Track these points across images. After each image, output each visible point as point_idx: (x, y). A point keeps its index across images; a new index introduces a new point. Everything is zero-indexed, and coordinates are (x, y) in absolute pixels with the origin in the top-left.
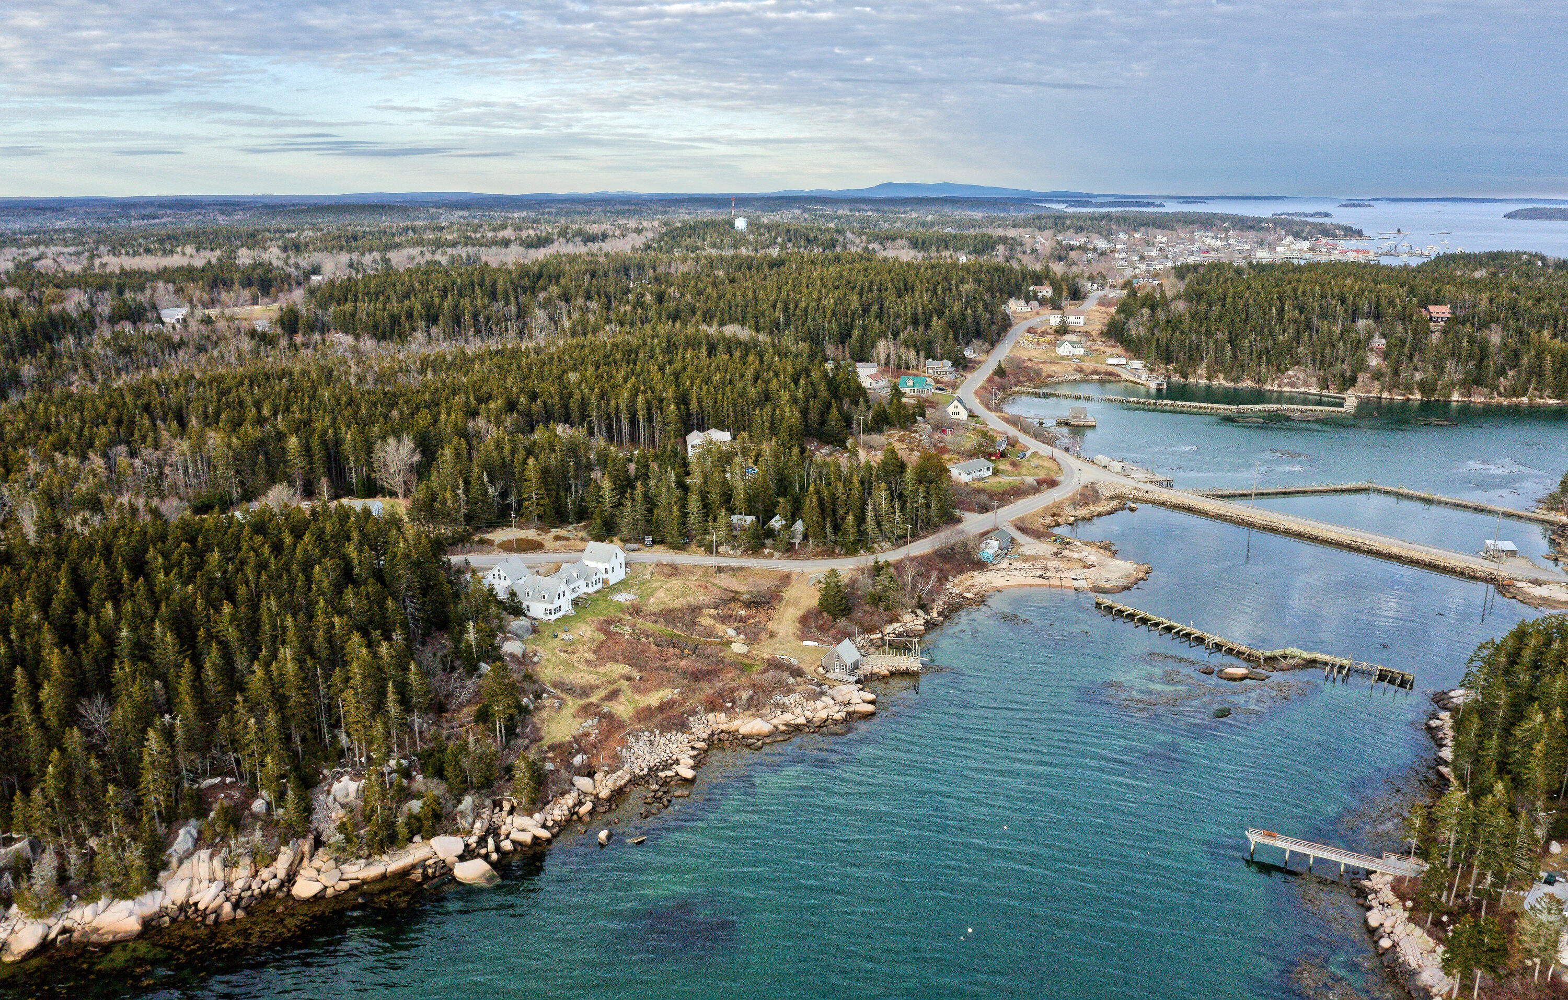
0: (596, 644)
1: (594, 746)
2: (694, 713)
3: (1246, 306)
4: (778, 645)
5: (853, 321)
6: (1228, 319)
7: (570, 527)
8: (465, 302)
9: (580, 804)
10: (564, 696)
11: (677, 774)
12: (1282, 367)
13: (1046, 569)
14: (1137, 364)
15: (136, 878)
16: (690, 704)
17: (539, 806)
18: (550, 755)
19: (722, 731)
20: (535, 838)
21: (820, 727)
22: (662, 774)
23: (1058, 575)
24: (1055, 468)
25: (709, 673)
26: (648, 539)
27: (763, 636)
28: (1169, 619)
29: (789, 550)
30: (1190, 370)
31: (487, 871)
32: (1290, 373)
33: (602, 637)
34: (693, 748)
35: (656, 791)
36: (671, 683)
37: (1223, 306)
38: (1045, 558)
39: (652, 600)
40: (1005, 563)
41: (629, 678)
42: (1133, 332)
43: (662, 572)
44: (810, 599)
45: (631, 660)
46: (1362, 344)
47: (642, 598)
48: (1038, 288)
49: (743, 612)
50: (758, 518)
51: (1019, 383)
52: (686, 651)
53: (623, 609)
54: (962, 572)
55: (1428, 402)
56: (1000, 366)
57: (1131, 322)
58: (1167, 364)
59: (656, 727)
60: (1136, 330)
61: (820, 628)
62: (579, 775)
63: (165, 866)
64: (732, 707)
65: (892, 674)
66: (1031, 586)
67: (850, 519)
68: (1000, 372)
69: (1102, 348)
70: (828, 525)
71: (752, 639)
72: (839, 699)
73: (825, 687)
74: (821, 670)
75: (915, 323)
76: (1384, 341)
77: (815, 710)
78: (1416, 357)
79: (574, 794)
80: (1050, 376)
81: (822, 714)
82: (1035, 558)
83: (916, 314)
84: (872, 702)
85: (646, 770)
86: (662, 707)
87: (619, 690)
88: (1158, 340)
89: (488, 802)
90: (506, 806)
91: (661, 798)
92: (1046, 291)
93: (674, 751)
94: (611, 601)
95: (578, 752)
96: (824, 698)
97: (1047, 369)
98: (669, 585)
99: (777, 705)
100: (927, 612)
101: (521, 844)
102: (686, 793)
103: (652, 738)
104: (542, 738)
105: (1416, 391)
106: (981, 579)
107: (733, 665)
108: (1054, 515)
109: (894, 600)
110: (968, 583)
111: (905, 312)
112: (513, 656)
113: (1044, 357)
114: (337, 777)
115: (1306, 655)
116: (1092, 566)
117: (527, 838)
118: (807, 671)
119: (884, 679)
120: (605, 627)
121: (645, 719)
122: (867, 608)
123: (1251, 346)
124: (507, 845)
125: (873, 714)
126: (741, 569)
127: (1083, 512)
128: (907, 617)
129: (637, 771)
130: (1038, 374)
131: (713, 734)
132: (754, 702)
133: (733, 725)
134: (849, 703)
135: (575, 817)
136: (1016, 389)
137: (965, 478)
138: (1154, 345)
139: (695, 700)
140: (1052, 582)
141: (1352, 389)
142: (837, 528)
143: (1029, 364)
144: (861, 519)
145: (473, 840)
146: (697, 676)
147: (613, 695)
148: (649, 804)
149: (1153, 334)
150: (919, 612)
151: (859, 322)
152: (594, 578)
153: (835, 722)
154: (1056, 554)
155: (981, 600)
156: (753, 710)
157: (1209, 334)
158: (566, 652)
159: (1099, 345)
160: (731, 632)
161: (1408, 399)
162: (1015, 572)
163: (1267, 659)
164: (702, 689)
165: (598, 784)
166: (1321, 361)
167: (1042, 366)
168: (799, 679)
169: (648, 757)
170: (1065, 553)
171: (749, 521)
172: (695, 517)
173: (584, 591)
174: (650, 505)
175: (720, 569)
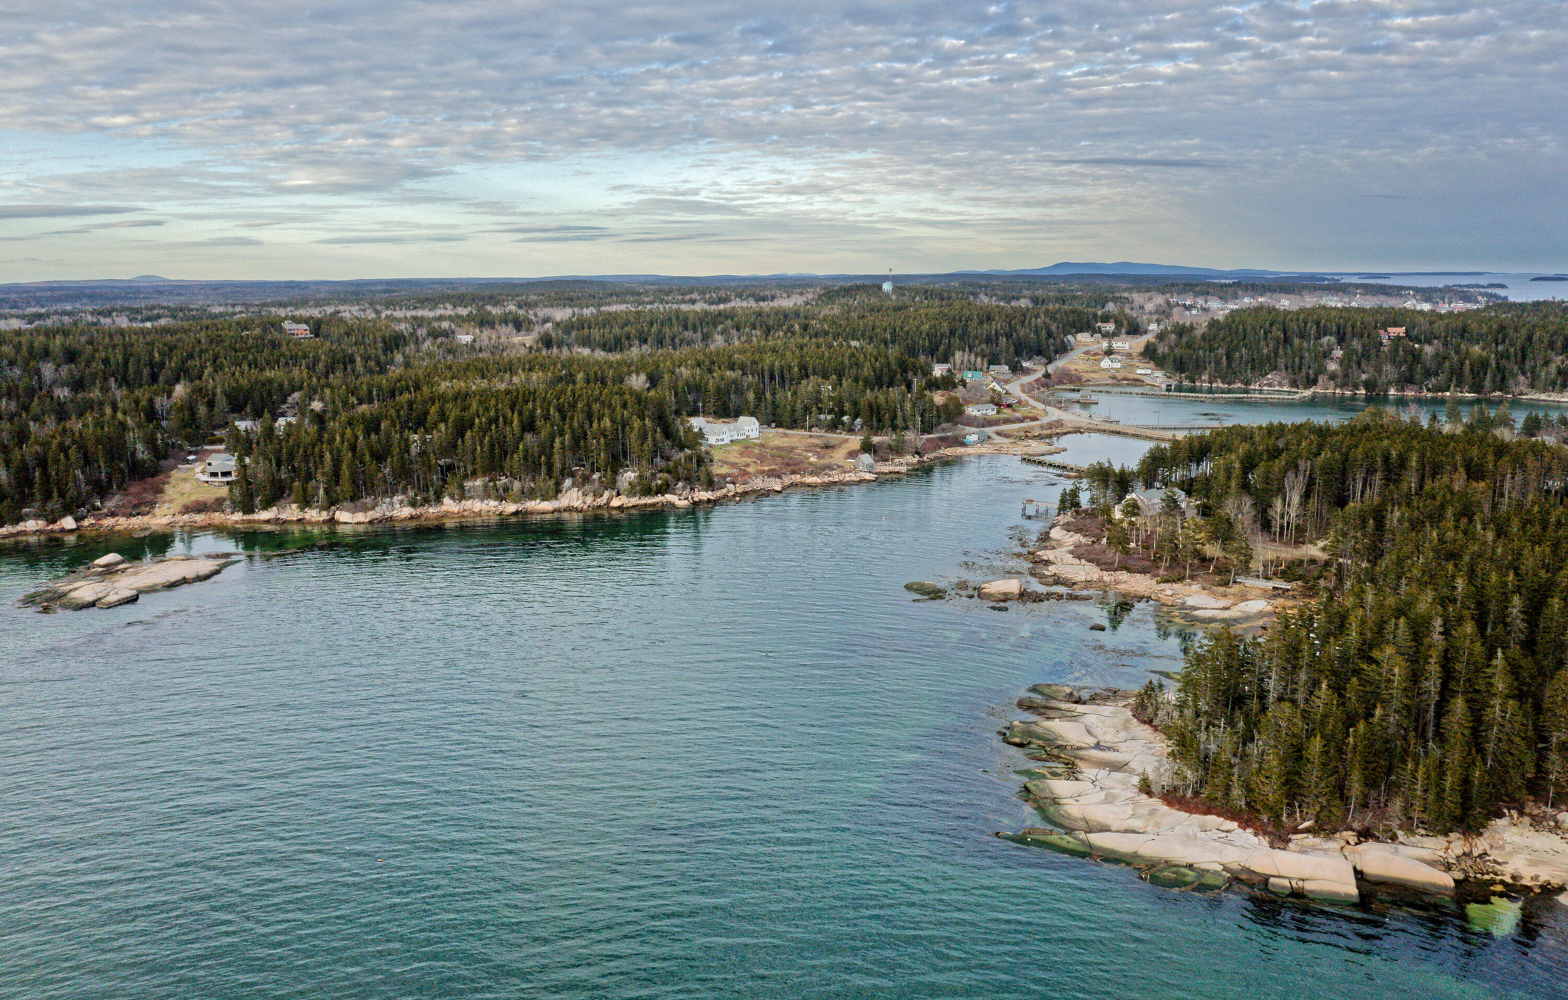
0: (740, 452)
1: (736, 476)
2: (785, 474)
4: (833, 459)
5: (941, 339)
8: (666, 330)
9: (730, 492)
10: (724, 463)
11: (774, 489)
12: (1263, 372)
13: (1001, 447)
14: (1157, 373)
15: (551, 493)
16: (783, 471)
17: (710, 490)
18: (716, 476)
19: (798, 482)
20: (708, 499)
21: (846, 482)
23: (1007, 449)
25: (796, 463)
26: (773, 425)
27: (827, 456)
29: (850, 430)
30: (1197, 376)
31: (687, 504)
32: (1269, 376)
33: (744, 451)
34: (782, 485)
36: (776, 464)
38: (1004, 444)
39: (771, 444)
40: (979, 445)
41: (755, 462)
42: (1160, 351)
43: (779, 435)
44: (856, 446)
45: (758, 457)
46: (1327, 354)
47: (766, 442)
48: (1104, 325)
49: (819, 449)
50: (835, 416)
51: (1060, 383)
52: (785, 457)
53: (756, 445)
54: (951, 446)
55: (1371, 395)
56: (1050, 373)
57: (1161, 345)
58: (1180, 372)
59: (766, 475)
60: (1162, 349)
61: (856, 455)
62: (729, 484)
63: (560, 491)
64: (803, 474)
65: (890, 472)
68: (1049, 376)
69: (1136, 364)
70: (874, 418)
71: (821, 457)
72: (858, 475)
73: (852, 471)
74: (853, 467)
75: (988, 342)
76: (1342, 352)
77: (844, 477)
78: (1364, 362)
79: (727, 489)
80: (1087, 380)
81: (848, 479)
82: (998, 444)
83: (990, 336)
84: (875, 477)
85: (759, 488)
86: (770, 471)
87: (750, 464)
88: (1177, 356)
89: (690, 486)
90: (698, 488)
92: (1110, 327)
93: (773, 484)
94: (750, 442)
95: (728, 477)
96: (851, 474)
97: (1085, 375)
98: (782, 439)
99: (827, 474)
100: (920, 458)
103: (763, 478)
104: (714, 471)
105: (1362, 388)
106: (962, 450)
107: (808, 463)
108: (1026, 432)
109: (902, 449)
110: (953, 450)
111: (982, 335)
112: (701, 450)
113: (1088, 369)
114: (626, 472)
116: (1030, 447)
117: (705, 498)
118: (845, 465)
119: (885, 474)
120: (746, 448)
121: (761, 473)
122: (886, 451)
123: (1241, 357)
124: (697, 499)
125: (874, 481)
126: (822, 436)
127: (1046, 432)
128: (909, 458)
129: (756, 486)
130: (1078, 378)
131: (793, 482)
132: (816, 473)
133: (804, 480)
134: (863, 477)
135: (726, 495)
136: (1056, 386)
137: (976, 413)
138: (1174, 360)
139: (786, 470)
140: (1002, 452)
141: (1314, 387)
143: (1074, 372)
144: (894, 417)
146: (788, 464)
147: (746, 465)
149: (1174, 352)
150: (916, 457)
152: (743, 431)
153: (852, 481)
156: (814, 475)
157: (1212, 350)
158: (725, 452)
160: (810, 454)
161: (1356, 394)
162: (982, 448)
164: (790, 468)
165: (737, 487)
166: (1292, 368)
167: (1083, 373)
168: (840, 468)
169: (761, 483)
171: (829, 417)
172: (799, 412)
173: (736, 437)
174: (775, 406)
175: (810, 436)
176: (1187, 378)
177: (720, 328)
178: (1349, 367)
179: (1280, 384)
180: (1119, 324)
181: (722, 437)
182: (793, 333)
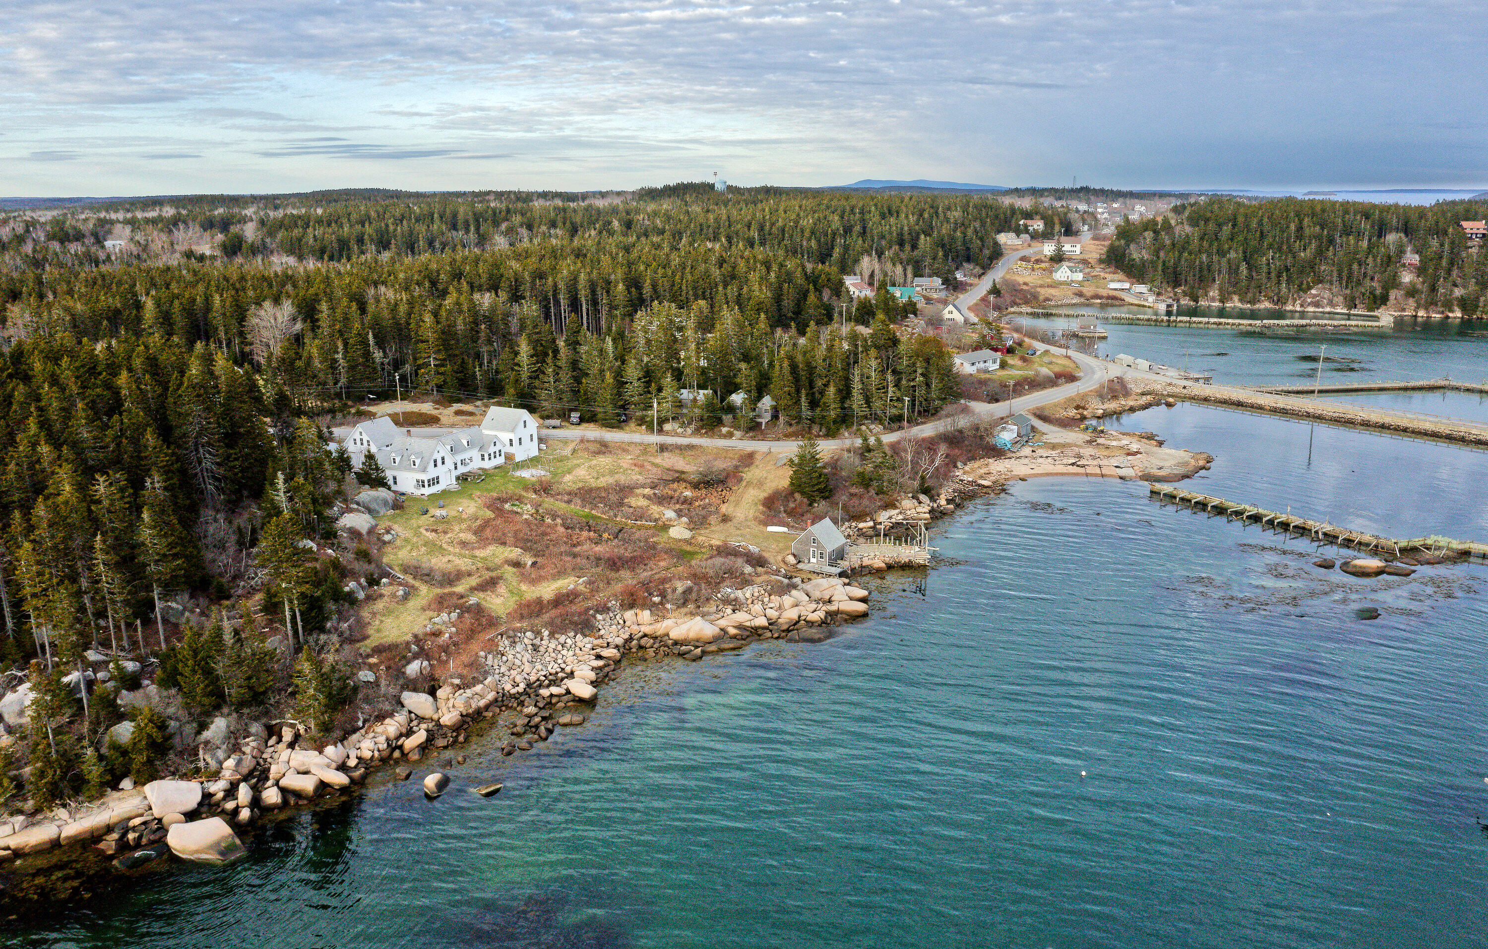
0: (478, 523)
1: (445, 649)
2: (604, 609)
3: (1260, 223)
4: (732, 530)
5: (833, 239)
6: (1241, 238)
7: (479, 403)
9: (410, 733)
10: (417, 584)
11: (568, 692)
12: (1304, 286)
13: (1080, 457)
14: (1142, 288)
16: (600, 597)
17: (338, 733)
18: (373, 660)
19: (645, 635)
20: (323, 786)
21: (788, 631)
22: (545, 692)
23: (1095, 462)
24: (1072, 365)
25: (633, 559)
26: (575, 416)
27: (713, 519)
28: (1255, 505)
29: (753, 428)
30: (1201, 292)
31: (224, 838)
32: (1313, 292)
33: (489, 514)
34: (599, 657)
35: (530, 717)
36: (578, 571)
37: (1234, 226)
38: (1076, 446)
39: (568, 478)
40: (1027, 451)
41: (517, 564)
42: (1135, 256)
43: (587, 449)
44: (782, 479)
45: (526, 544)
46: (1391, 261)
47: (555, 474)
48: (1029, 222)
49: (688, 493)
50: (715, 392)
51: (1014, 304)
52: (605, 535)
53: (527, 486)
54: (973, 458)
55: (1470, 321)
56: (994, 285)
57: (1132, 246)
58: (1174, 287)
59: (545, 626)
60: (1138, 254)
61: (790, 513)
62: (415, 690)
64: (661, 603)
65: (890, 567)
66: (1062, 474)
67: (832, 390)
68: (995, 291)
69: (1102, 274)
70: (803, 399)
71: (698, 523)
72: (816, 594)
73: (797, 580)
74: (791, 560)
75: (901, 244)
76: (1417, 257)
77: (780, 608)
78: (1455, 272)
79: (401, 718)
80: (1047, 299)
81: (792, 614)
82: (1064, 446)
83: (902, 234)
84: (864, 600)
85: (522, 686)
86: (558, 601)
87: (500, 578)
88: (1164, 262)
89: (256, 728)
90: (287, 735)
91: (537, 727)
92: (1038, 225)
93: (570, 659)
94: (513, 477)
95: (416, 657)
96: (794, 592)
97: (1044, 292)
98: (594, 462)
99: (727, 601)
100: (933, 499)
101: (298, 794)
102: (577, 718)
103: (537, 641)
104: (368, 637)
105: (1456, 308)
106: (997, 467)
107: (669, 551)
108: (1077, 407)
109: (890, 481)
110: (982, 471)
111: (890, 233)
112: (355, 533)
113: (1040, 282)
114: (13, 684)
115: (1456, 545)
116: (1138, 453)
117: (307, 785)
118: (771, 560)
119: (879, 573)
120: (496, 505)
121: (530, 616)
122: (854, 490)
123: (1268, 264)
124: (271, 796)
125: (865, 615)
126: (691, 447)
127: (1112, 406)
128: (907, 503)
129: (508, 687)
130: (1035, 297)
131: (631, 638)
132: (694, 595)
133: (661, 627)
134: (830, 601)
135: (397, 754)
136: (1012, 310)
137: (969, 368)
138: (1160, 268)
139: (609, 592)
140: (1089, 470)
141: (1383, 307)
142: (814, 404)
143: (1025, 287)
144: (845, 393)
145: (218, 788)
146: (614, 564)
147: (490, 584)
148: (518, 735)
149: (1158, 257)
150: (922, 497)
151: (839, 241)
152: (492, 450)
153: (810, 624)
154: (1090, 442)
155: (1001, 489)
156: (691, 606)
157: (1222, 253)
158: (435, 531)
159: (1098, 271)
160: (670, 514)
161: (1448, 317)
162: (1041, 460)
163: (1403, 550)
164: (619, 580)
165: (441, 703)
166: (1349, 278)
167: (1039, 289)
168: (760, 569)
169: (527, 668)
170: (1100, 441)
171: (702, 395)
172: (634, 387)
173: (476, 464)
174: (578, 370)
175: (663, 448)
176: (1185, 294)
177: (504, 226)
178: (1436, 278)
179: (1331, 303)
180: (1049, 222)
181: (432, 473)
182: (611, 233)
